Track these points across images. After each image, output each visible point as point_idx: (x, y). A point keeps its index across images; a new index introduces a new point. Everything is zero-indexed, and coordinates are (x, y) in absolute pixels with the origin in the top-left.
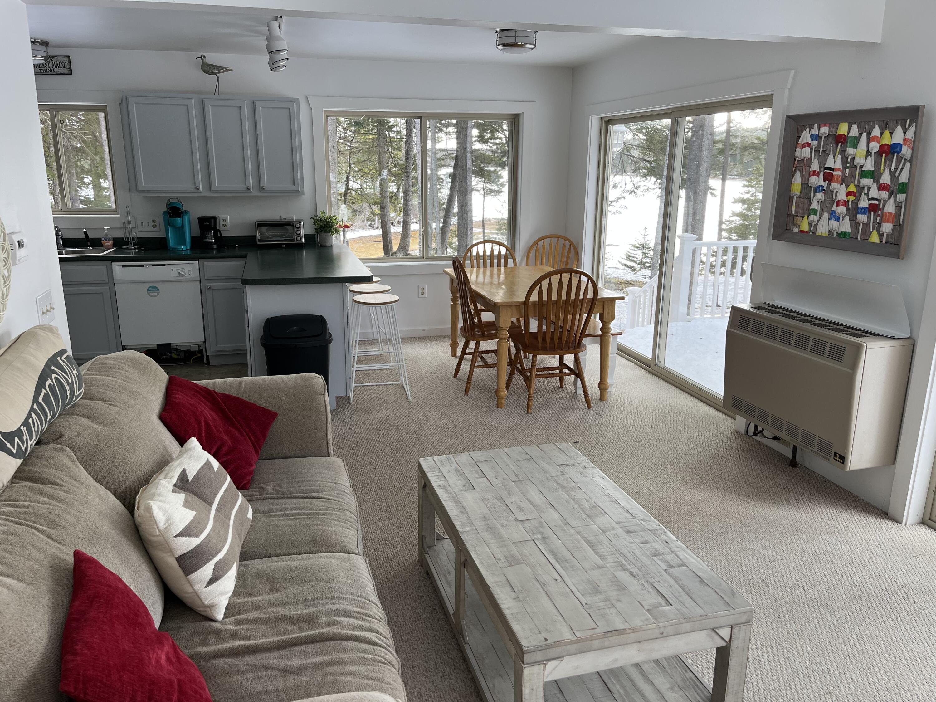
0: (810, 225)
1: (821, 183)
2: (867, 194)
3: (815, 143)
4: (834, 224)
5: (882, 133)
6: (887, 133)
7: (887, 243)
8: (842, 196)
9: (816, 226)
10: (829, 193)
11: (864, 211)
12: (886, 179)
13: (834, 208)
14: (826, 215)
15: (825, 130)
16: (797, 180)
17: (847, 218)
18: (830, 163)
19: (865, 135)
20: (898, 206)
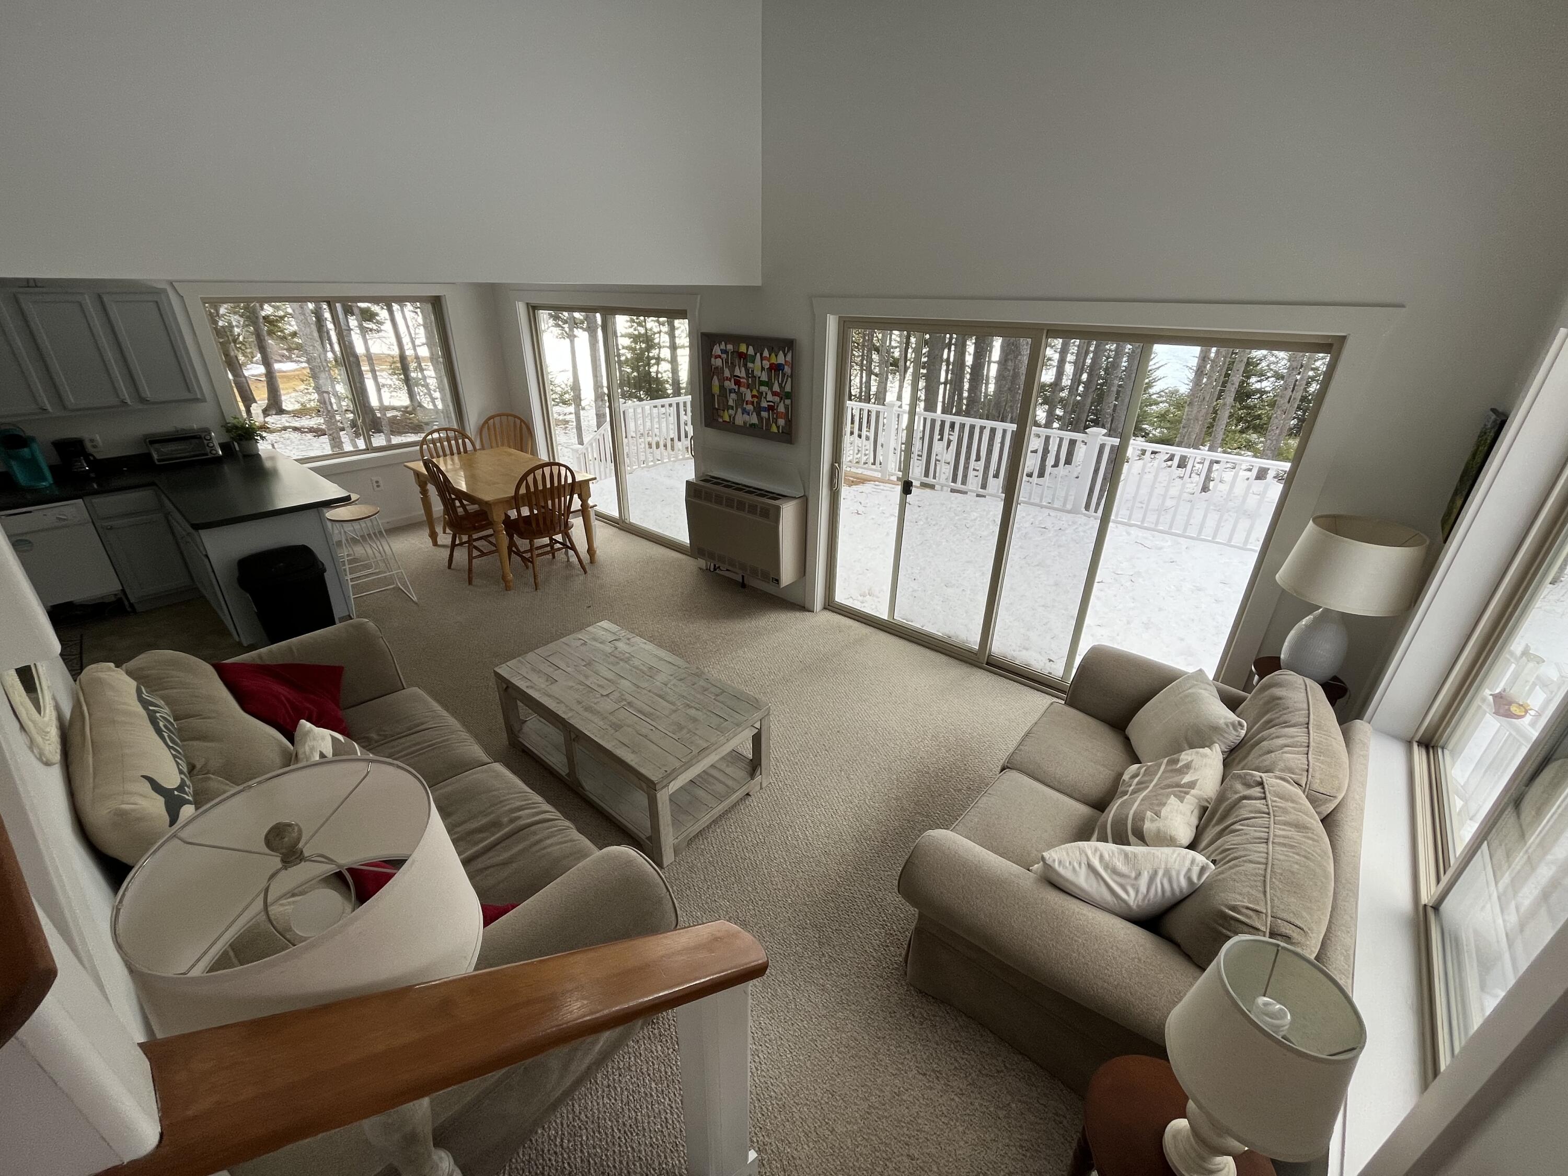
0: (730, 417)
1: (733, 386)
2: (765, 398)
3: (724, 356)
4: (746, 417)
5: (770, 355)
6: (773, 355)
7: (782, 432)
8: (749, 397)
9: (734, 418)
10: (740, 395)
11: (765, 409)
12: (776, 388)
13: (745, 406)
14: (740, 410)
15: (730, 347)
16: (716, 382)
17: (755, 414)
18: (737, 372)
19: (758, 355)
20: (786, 407)
